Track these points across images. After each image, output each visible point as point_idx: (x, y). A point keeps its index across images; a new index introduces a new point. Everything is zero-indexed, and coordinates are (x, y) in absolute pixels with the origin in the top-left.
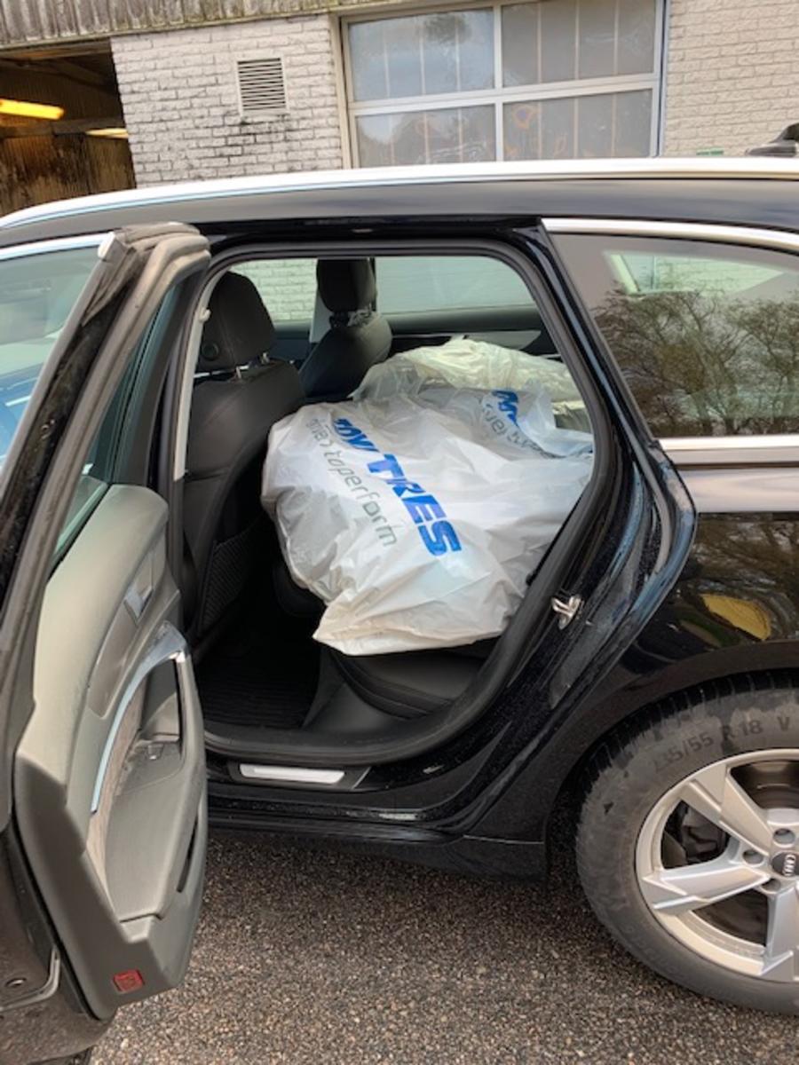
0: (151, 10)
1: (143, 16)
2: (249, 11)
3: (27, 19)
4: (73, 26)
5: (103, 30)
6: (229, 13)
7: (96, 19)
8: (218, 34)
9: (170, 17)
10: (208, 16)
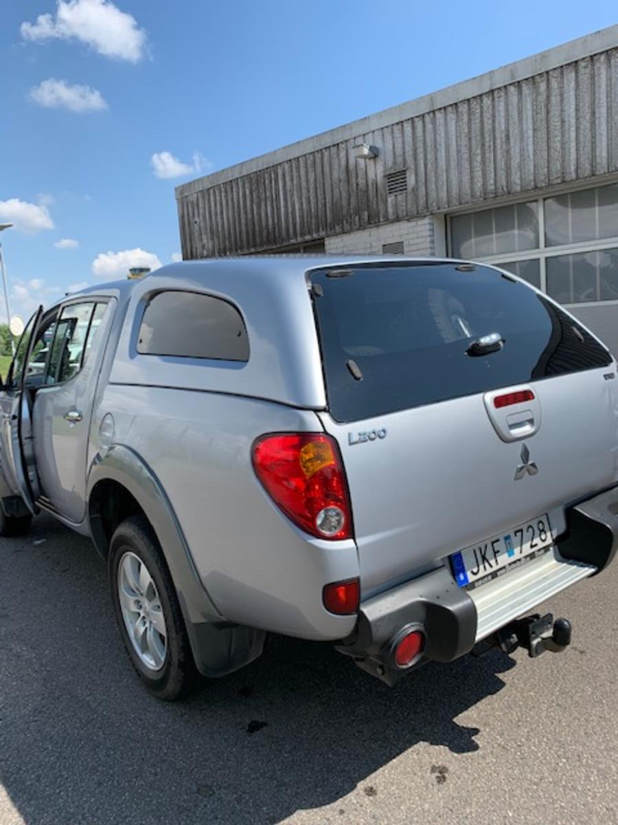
0: (345, 222)
1: (341, 225)
2: (391, 216)
3: (291, 231)
4: (310, 233)
5: (322, 233)
6: (381, 220)
7: (321, 229)
8: (374, 231)
9: (353, 224)
10: (371, 222)
